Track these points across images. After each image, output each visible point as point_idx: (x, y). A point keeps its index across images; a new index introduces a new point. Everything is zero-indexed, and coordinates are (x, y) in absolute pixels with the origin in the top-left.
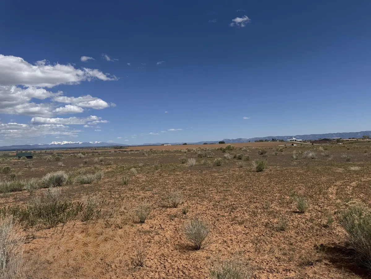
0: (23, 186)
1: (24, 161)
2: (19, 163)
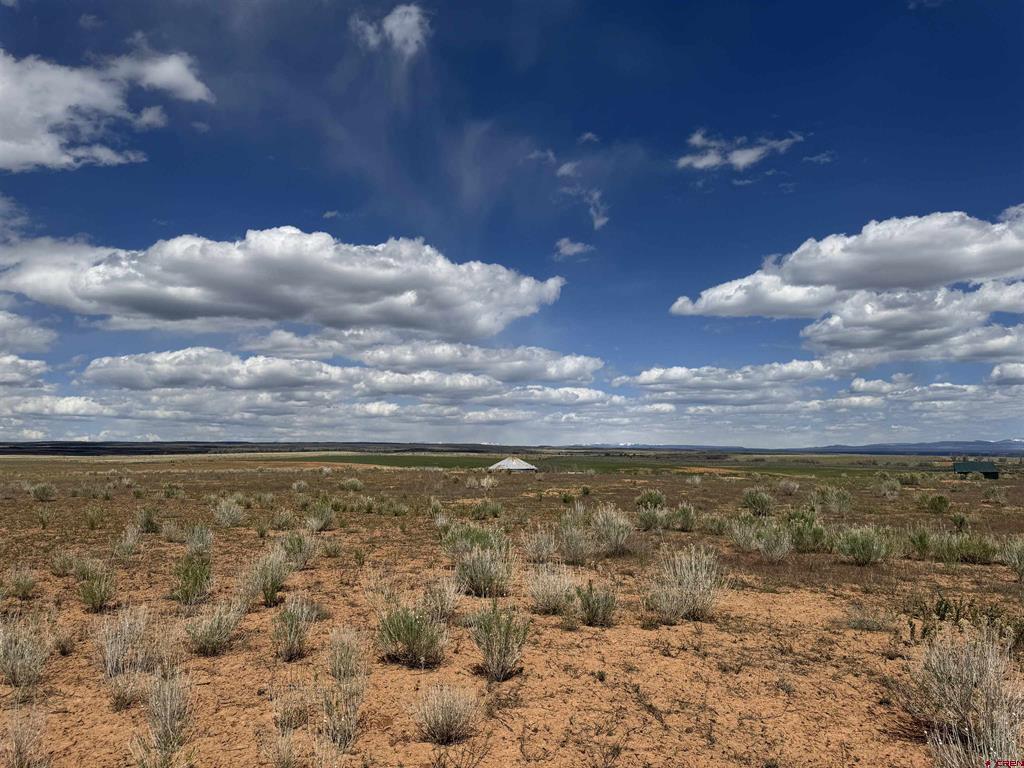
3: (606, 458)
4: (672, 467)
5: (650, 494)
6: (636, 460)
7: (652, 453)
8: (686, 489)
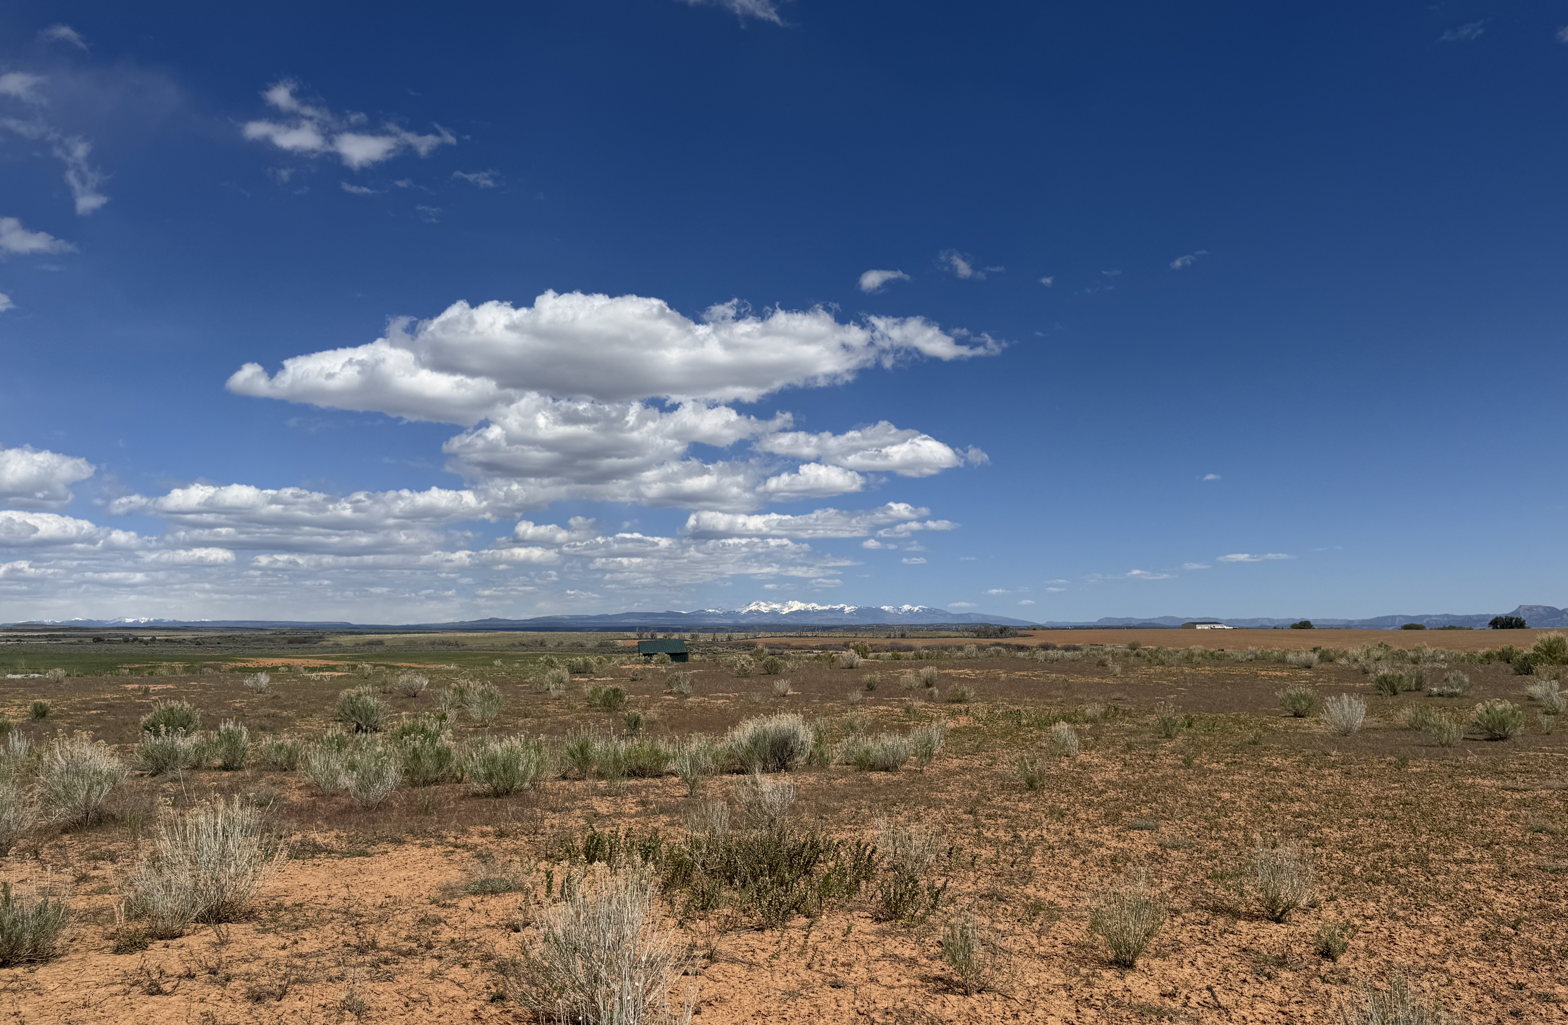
0: (667, 758)
1: (663, 669)
2: (649, 677)
3: (97, 646)
4: (226, 659)
5: (172, 709)
6: (157, 648)
7: (188, 635)
8: (244, 697)
